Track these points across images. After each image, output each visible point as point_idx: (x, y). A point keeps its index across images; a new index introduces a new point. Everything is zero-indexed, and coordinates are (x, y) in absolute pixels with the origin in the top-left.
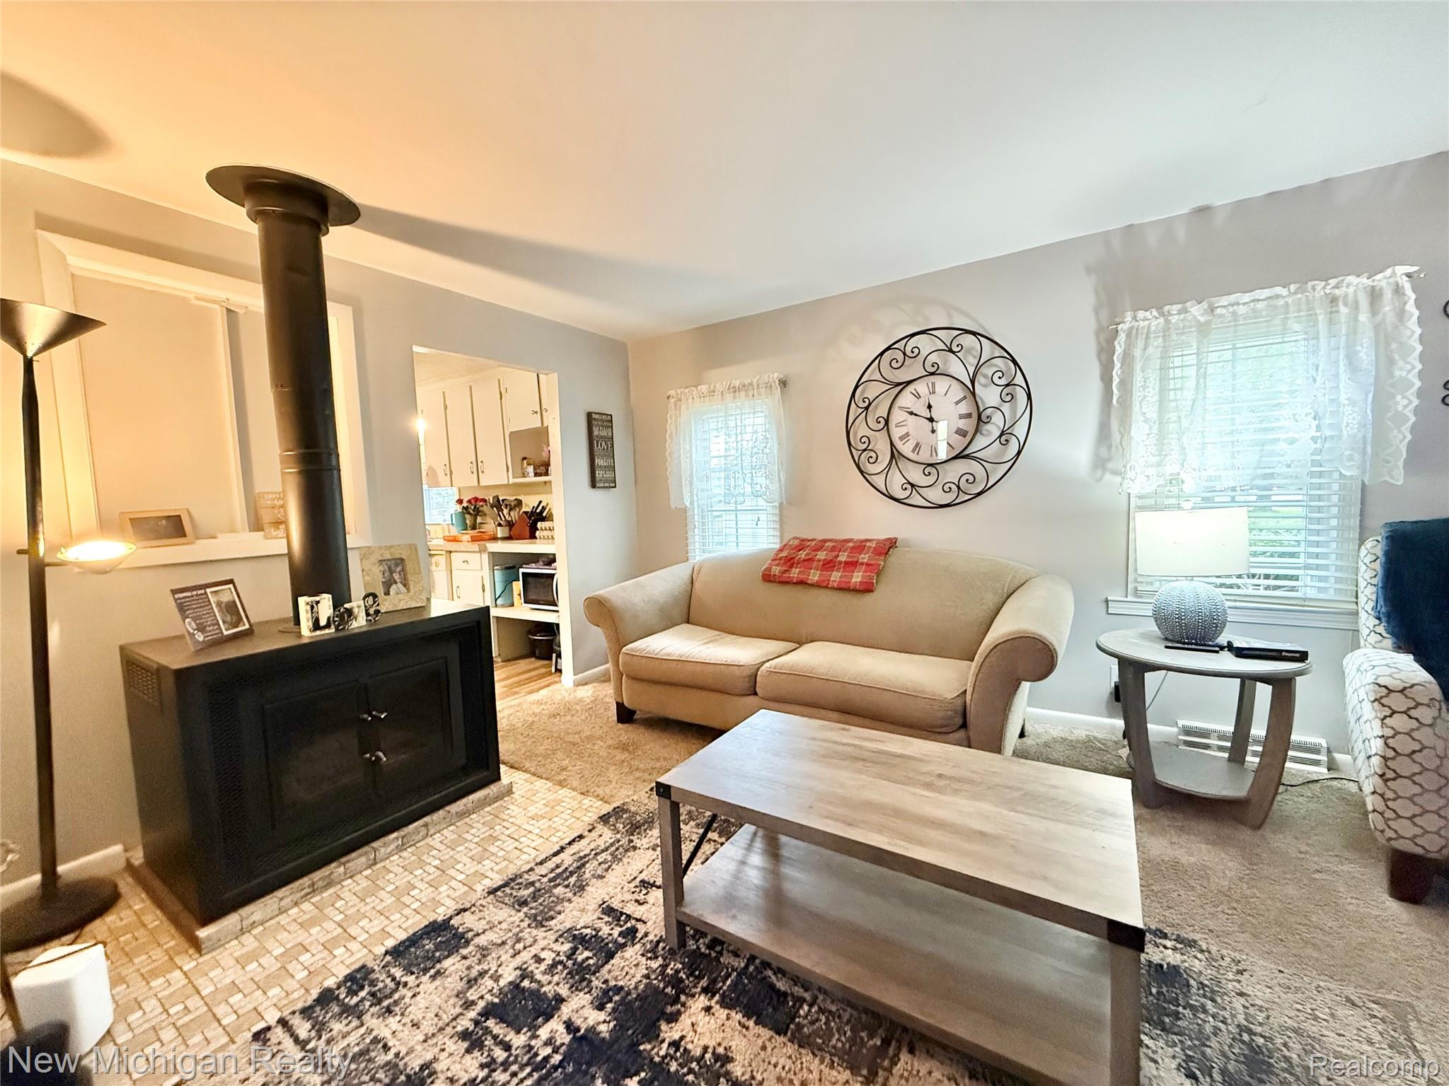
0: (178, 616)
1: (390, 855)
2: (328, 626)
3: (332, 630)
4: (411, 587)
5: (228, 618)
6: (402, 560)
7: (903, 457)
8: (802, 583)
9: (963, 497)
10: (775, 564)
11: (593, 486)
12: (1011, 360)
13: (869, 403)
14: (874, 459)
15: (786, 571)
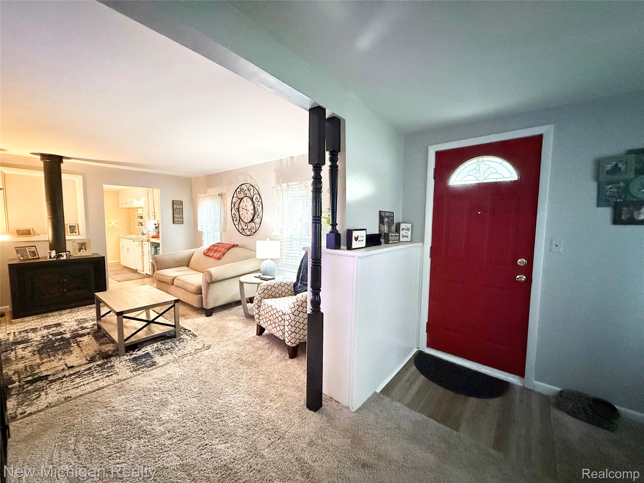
0: (16, 253)
1: (66, 313)
2: (54, 258)
3: (55, 259)
4: (87, 250)
5: (32, 254)
6: (85, 243)
7: (242, 220)
8: (209, 256)
9: (252, 233)
10: (206, 250)
11: (174, 223)
12: (259, 194)
13: (235, 203)
14: (236, 220)
15: (207, 252)
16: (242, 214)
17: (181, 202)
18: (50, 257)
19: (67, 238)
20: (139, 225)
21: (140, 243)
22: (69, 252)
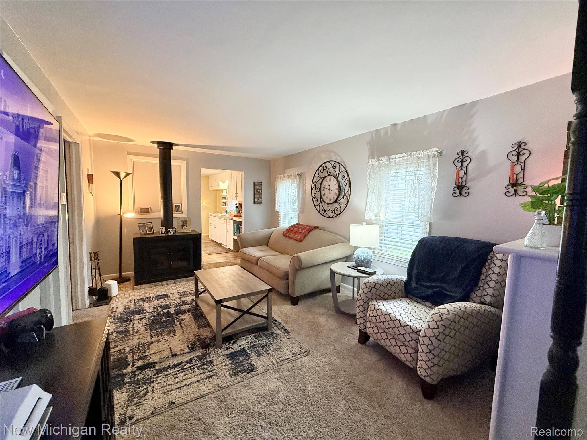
0: (138, 228)
2: (164, 233)
3: (165, 235)
4: (188, 227)
5: (149, 230)
6: (187, 221)
7: (324, 201)
8: (289, 237)
9: (335, 215)
10: (286, 231)
11: (254, 203)
12: (347, 172)
13: (316, 183)
14: (317, 201)
15: (287, 233)
16: (323, 195)
17: (261, 183)
18: (162, 233)
19: (174, 215)
20: (223, 205)
21: (225, 221)
22: (175, 228)
